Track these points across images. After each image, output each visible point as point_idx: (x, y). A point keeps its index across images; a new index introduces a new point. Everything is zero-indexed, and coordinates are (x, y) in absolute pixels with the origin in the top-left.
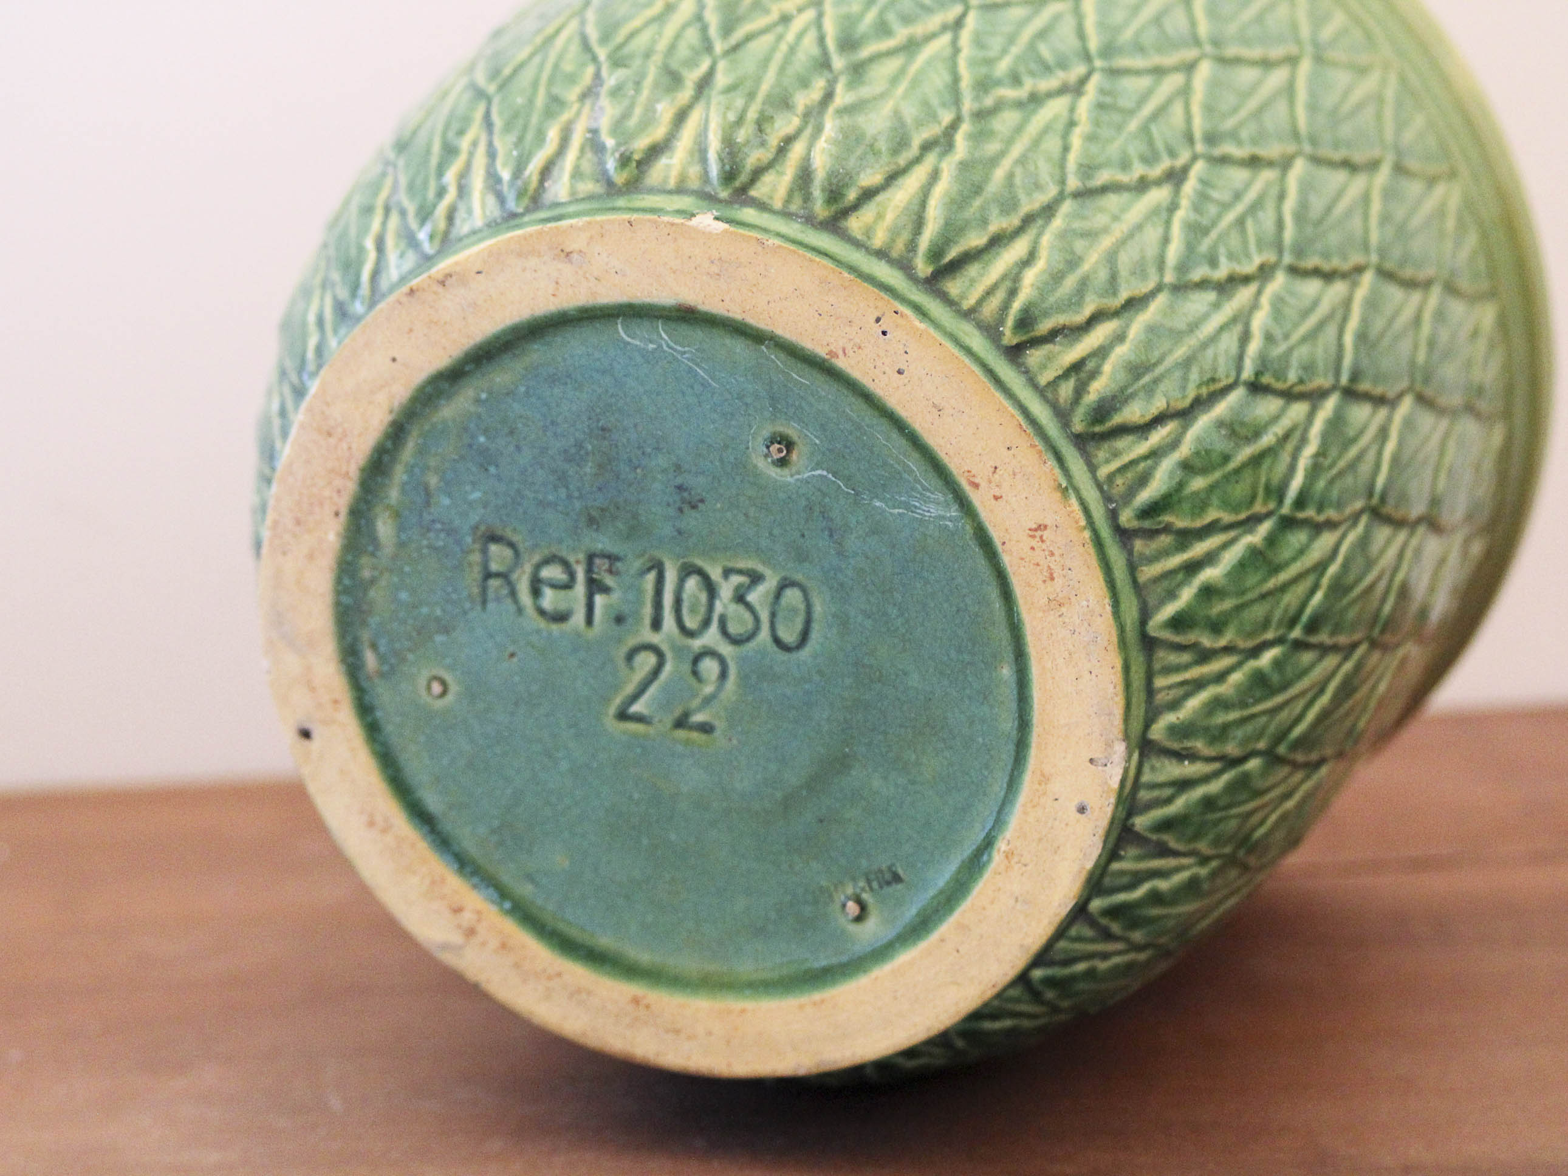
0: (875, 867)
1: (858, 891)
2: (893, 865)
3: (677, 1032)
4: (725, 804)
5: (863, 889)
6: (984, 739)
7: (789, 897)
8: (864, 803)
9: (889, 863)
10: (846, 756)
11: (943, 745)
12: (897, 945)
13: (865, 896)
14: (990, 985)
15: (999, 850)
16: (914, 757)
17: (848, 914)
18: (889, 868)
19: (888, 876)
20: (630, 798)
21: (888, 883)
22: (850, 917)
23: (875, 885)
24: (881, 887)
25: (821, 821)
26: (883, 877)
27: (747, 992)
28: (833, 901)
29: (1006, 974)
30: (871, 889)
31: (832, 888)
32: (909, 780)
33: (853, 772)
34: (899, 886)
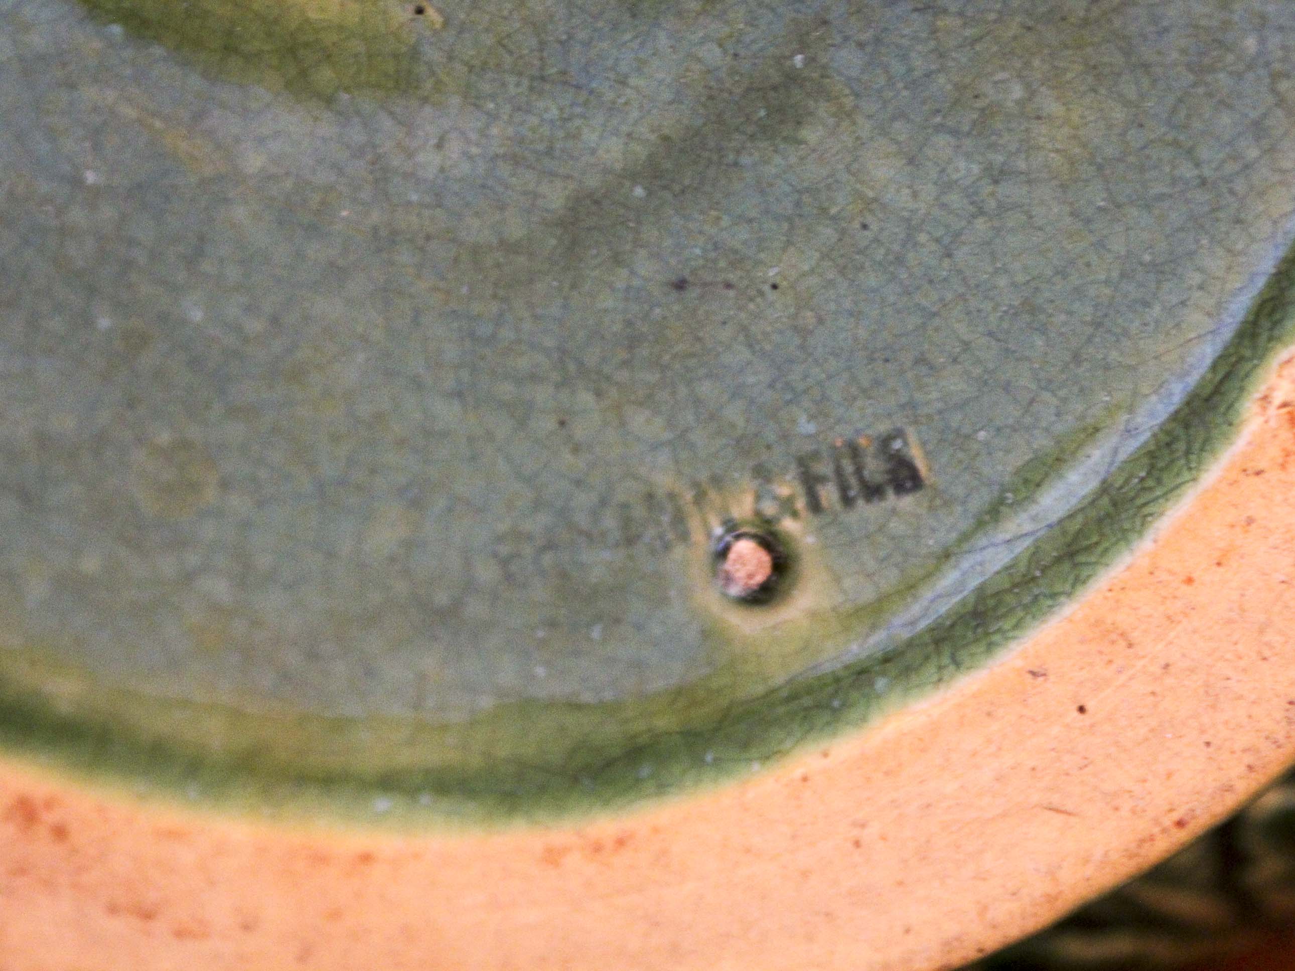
0: (838, 438)
1: (769, 508)
2: (899, 433)
3: (147, 915)
4: (375, 217)
5: (787, 506)
6: (1262, 41)
7: (544, 519)
8: (827, 233)
9: (883, 427)
10: (792, 78)
11: (1119, 59)
12: (881, 683)
13: (789, 525)
14: (1168, 821)
15: (1266, 399)
16: (1017, 91)
17: (728, 579)
18: (885, 441)
19: (874, 468)
20: (76, 182)
21: (873, 492)
22: (735, 590)
23: (829, 494)
24: (847, 501)
25: (680, 285)
26: (859, 471)
27: (382, 803)
28: (684, 536)
29: (1229, 789)
30: (815, 506)
31: (689, 496)
32: (988, 169)
33: (811, 134)
34: (907, 502)
